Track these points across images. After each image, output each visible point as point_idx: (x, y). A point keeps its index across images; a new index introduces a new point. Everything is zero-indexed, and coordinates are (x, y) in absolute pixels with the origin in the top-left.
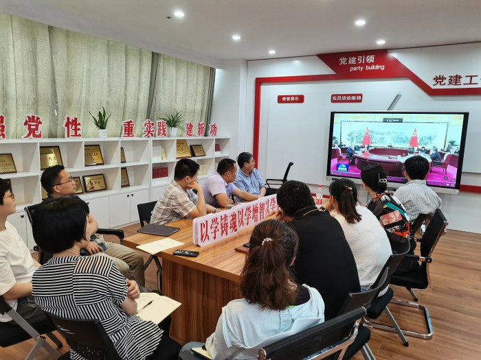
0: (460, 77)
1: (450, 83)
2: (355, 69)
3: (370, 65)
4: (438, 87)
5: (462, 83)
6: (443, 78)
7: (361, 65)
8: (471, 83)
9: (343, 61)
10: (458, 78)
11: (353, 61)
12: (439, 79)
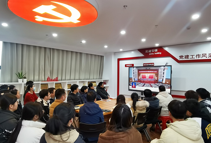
0: (189, 56)
1: (185, 58)
2: (151, 54)
3: (156, 52)
4: (181, 59)
5: (189, 58)
6: (182, 56)
7: (153, 52)
8: (192, 58)
9: (147, 51)
10: (188, 56)
11: (150, 51)
12: (181, 57)
